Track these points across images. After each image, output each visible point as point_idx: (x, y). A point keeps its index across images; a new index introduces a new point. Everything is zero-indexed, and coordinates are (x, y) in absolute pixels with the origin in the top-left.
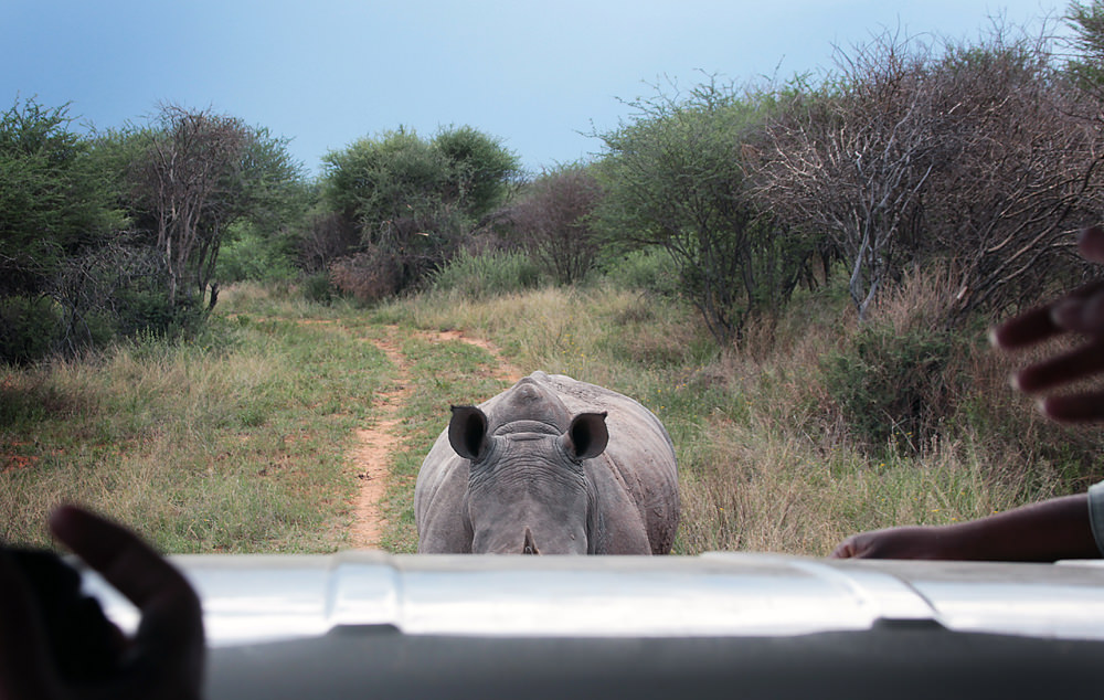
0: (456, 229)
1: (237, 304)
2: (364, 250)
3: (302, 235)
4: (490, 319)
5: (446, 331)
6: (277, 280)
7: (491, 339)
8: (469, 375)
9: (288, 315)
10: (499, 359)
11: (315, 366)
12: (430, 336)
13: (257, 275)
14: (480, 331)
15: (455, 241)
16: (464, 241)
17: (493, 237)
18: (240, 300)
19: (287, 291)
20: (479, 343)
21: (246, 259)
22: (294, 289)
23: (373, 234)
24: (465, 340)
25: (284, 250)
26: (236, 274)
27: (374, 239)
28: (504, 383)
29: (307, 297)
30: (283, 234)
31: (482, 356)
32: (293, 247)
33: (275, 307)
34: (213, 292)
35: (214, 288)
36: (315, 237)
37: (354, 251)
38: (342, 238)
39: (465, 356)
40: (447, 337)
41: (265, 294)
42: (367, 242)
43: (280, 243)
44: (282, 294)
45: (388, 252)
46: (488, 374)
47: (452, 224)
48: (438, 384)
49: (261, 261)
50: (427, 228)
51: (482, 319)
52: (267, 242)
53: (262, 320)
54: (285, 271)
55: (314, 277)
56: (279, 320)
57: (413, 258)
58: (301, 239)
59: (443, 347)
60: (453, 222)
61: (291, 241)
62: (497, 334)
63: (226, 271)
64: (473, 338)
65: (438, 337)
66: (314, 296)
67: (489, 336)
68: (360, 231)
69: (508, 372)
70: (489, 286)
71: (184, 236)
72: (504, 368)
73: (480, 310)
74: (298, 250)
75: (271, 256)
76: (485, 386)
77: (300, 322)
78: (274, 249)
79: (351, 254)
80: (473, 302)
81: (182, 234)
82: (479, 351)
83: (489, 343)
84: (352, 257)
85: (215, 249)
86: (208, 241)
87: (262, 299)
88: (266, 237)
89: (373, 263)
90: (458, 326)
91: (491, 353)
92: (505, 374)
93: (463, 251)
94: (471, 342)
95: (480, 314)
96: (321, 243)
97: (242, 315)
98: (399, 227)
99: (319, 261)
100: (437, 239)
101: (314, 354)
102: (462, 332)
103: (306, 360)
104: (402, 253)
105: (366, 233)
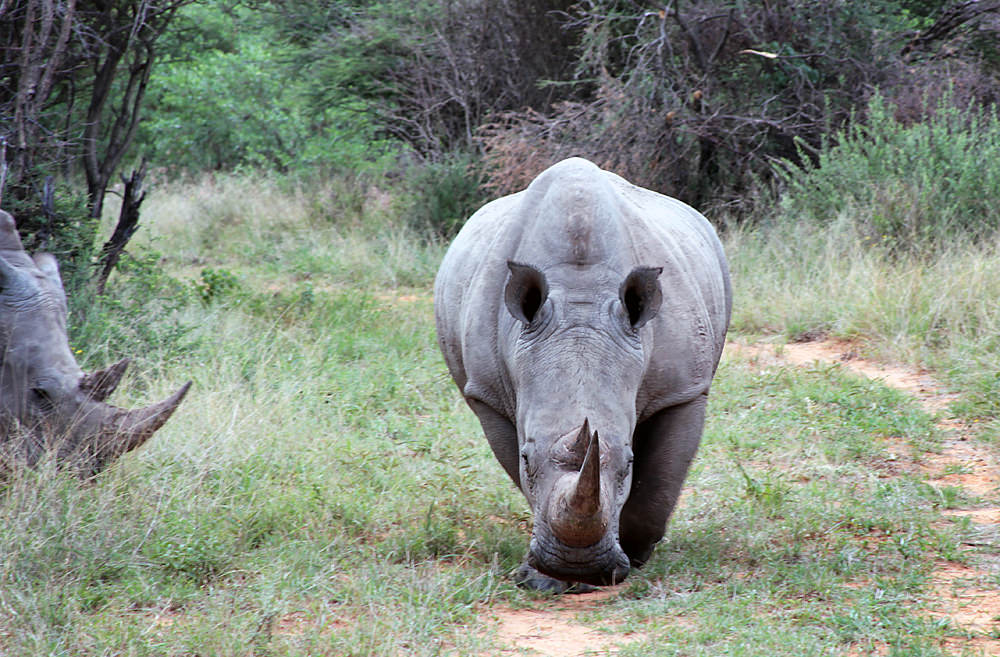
0: (861, 43)
1: (208, 241)
2: (587, 94)
3: (408, 42)
4: (937, 307)
5: (807, 338)
6: (335, 171)
7: (932, 369)
8: (849, 466)
9: (355, 277)
10: (949, 426)
11: (398, 422)
12: (754, 352)
13: (277, 156)
14: (902, 342)
15: (856, 78)
16: (880, 79)
17: (970, 71)
18: (217, 229)
19: (359, 209)
20: (897, 379)
21: (246, 107)
22: (381, 202)
23: (614, 46)
24: (855, 368)
25: (353, 85)
26: (216, 149)
27: (618, 61)
28: (951, 495)
29: (417, 226)
30: (353, 36)
31: (896, 414)
32: (382, 76)
33: (319, 252)
34: (128, 196)
35: (130, 186)
36: (447, 50)
37: (559, 96)
38: (527, 58)
39: (849, 411)
40: (803, 355)
41: (293, 211)
42: (593, 71)
43: (342, 62)
44: (346, 213)
45: (657, 102)
46: (905, 467)
47: (847, 29)
48: (751, 491)
49: (289, 113)
50: (776, 32)
51: (913, 309)
52: (308, 59)
53: (274, 288)
54: (359, 148)
55: (437, 167)
56: (322, 289)
57: (729, 123)
58: (405, 53)
59: (788, 383)
60: (850, 21)
61: (377, 61)
62: (952, 353)
63: (186, 141)
64: (883, 361)
65: (779, 354)
66: (435, 223)
67: (929, 358)
68: (574, 36)
69: (968, 462)
70: (946, 212)
71: (37, 26)
72: (960, 453)
73: (908, 281)
74: (395, 87)
75: (319, 101)
76: (891, 501)
77: (386, 297)
78: (328, 80)
79: (546, 103)
80: (893, 257)
81: (30, 18)
82: (890, 399)
83: (927, 380)
84: (552, 114)
85: (140, 71)
86: (119, 45)
87: (284, 227)
88: (305, 45)
89: (608, 134)
90: (843, 326)
91: (929, 408)
92: (957, 470)
93: (877, 107)
94: (872, 373)
95: (907, 291)
96: (462, 66)
97: (216, 269)
98: (691, 30)
99: (455, 121)
100: (803, 68)
101: (404, 387)
102: (851, 343)
103: (377, 405)
104: (697, 106)
105: (595, 44)
